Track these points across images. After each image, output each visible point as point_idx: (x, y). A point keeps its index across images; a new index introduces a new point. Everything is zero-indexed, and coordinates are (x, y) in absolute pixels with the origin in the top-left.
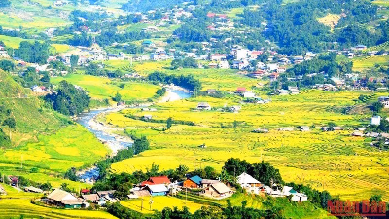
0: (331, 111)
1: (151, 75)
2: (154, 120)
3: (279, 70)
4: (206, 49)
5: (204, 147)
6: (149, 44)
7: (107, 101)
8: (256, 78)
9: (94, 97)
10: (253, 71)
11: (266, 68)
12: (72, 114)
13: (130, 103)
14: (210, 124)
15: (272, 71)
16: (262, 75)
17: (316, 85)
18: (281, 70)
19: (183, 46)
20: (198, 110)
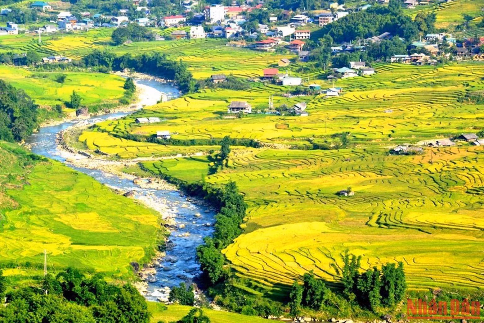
0: (467, 100)
1: (88, 57)
2: (179, 141)
3: (299, 35)
4: (143, 10)
5: (350, 194)
6: (42, 6)
7: (58, 108)
8: (266, 51)
9: (42, 104)
10: (257, 40)
11: (275, 33)
12: (18, 138)
13: (95, 109)
14: (286, 142)
15: (288, 36)
16: (273, 45)
17: (396, 56)
18: (303, 35)
19: (100, 7)
20: (231, 114)
